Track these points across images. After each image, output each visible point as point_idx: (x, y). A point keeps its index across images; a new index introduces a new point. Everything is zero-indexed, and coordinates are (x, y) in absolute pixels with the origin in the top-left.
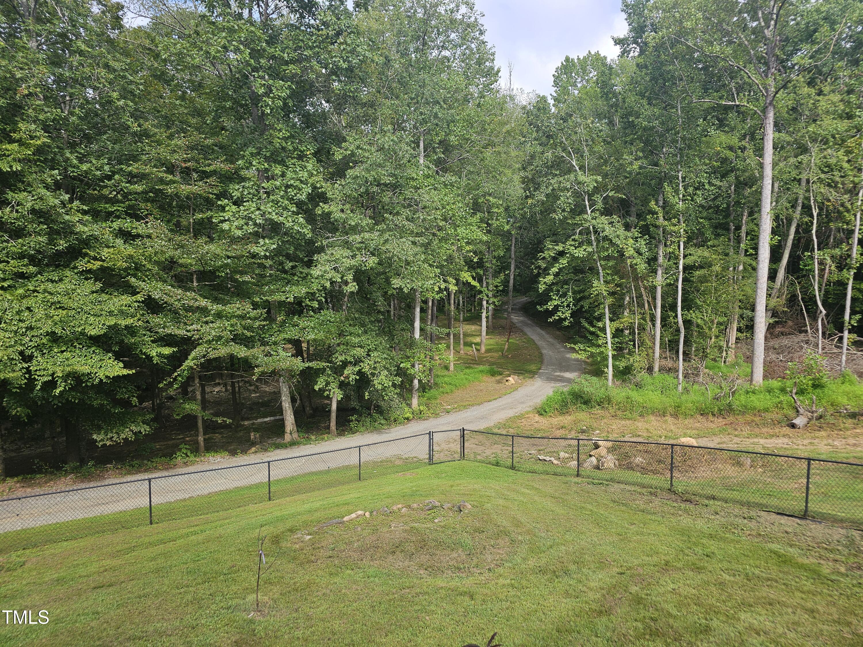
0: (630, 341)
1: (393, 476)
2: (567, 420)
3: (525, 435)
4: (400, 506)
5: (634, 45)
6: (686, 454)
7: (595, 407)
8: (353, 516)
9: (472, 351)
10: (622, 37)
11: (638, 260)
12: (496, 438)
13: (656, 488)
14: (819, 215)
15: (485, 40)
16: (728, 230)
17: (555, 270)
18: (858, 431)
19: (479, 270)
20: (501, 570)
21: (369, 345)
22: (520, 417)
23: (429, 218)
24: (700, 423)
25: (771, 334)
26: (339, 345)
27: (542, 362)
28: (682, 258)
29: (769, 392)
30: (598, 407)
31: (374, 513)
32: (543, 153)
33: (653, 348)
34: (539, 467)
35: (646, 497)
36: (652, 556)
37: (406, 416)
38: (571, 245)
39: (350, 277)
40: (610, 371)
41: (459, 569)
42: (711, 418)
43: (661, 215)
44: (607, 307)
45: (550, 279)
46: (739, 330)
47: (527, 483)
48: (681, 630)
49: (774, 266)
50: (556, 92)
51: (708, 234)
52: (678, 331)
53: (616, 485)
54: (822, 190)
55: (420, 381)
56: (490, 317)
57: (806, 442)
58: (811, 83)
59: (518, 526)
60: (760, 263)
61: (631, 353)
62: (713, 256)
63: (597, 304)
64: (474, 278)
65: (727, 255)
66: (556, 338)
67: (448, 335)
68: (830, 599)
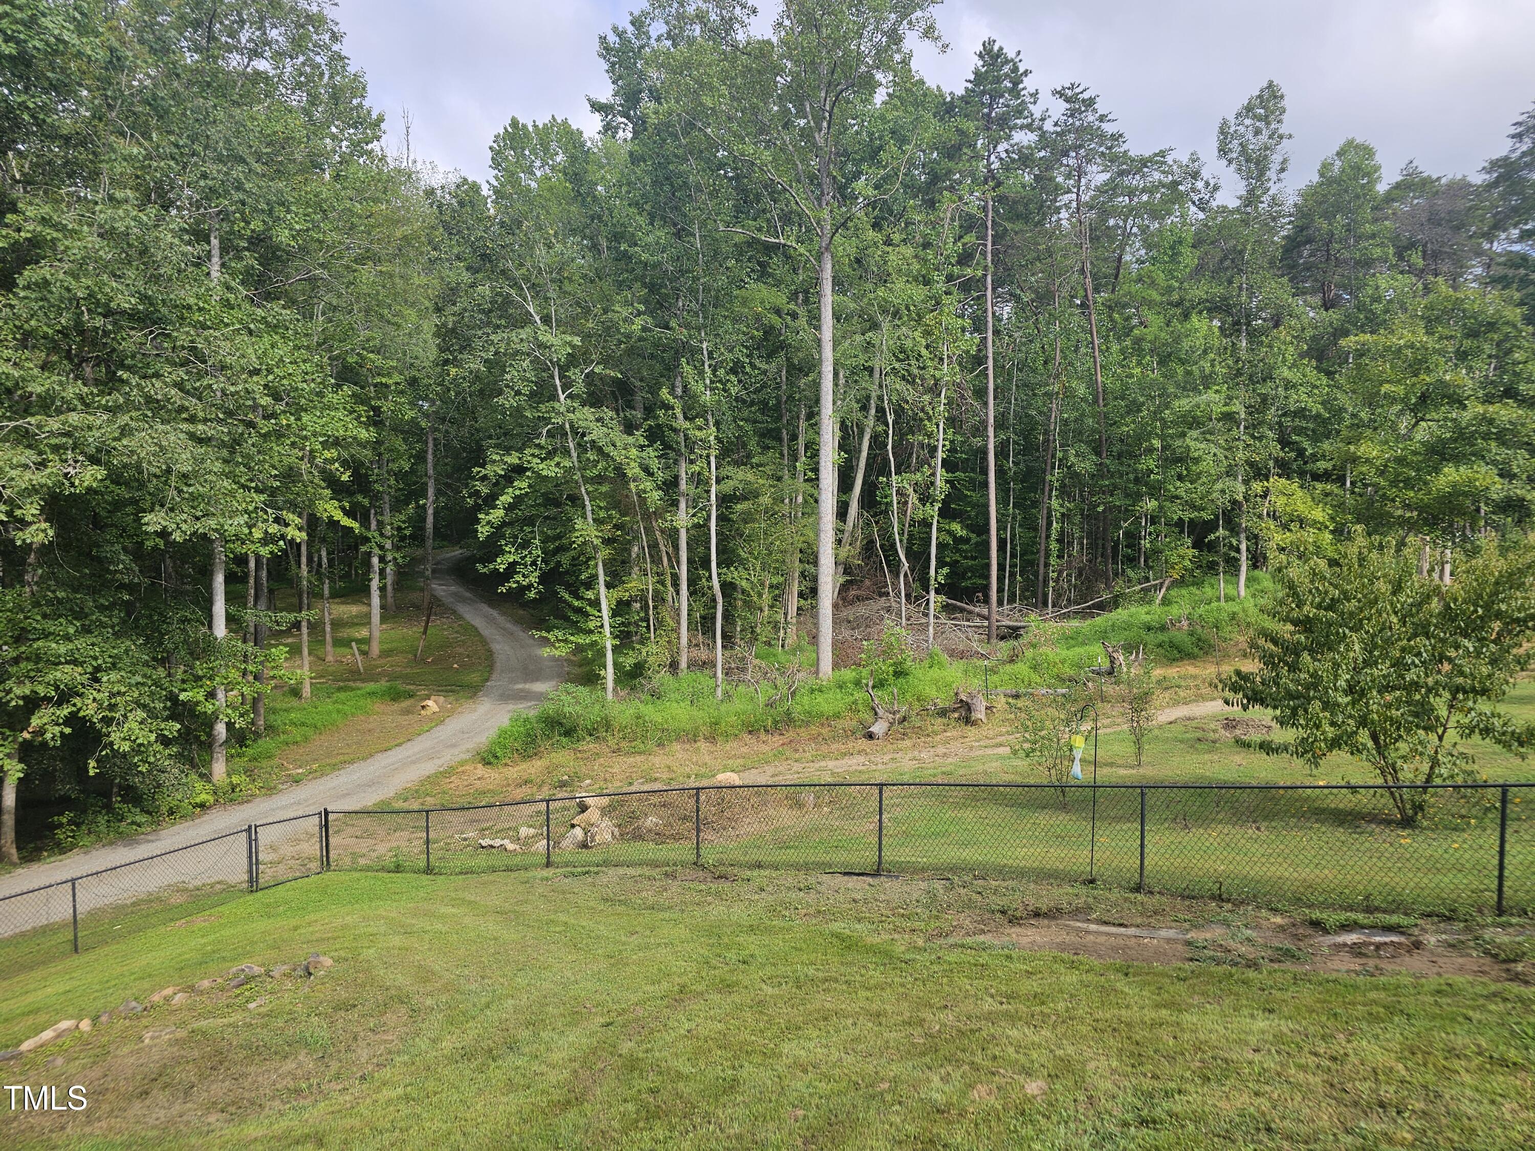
0: (642, 620)
1: (162, 929)
2: (534, 767)
3: (457, 806)
4: (168, 991)
5: (623, 120)
6: (723, 800)
7: (584, 739)
8: (48, 1034)
9: (352, 656)
10: (603, 100)
11: (648, 485)
12: (399, 819)
13: (675, 864)
14: (895, 422)
15: (343, 53)
16: (780, 440)
17: (506, 499)
18: (948, 734)
19: (360, 498)
20: (387, 1073)
21: (96, 659)
22: (449, 772)
23: (232, 389)
24: (749, 746)
25: (844, 599)
26: (16, 661)
27: (491, 667)
28: (713, 482)
29: (841, 687)
30: (588, 738)
31: (104, 1019)
32: (473, 285)
33: (676, 630)
34: (482, 860)
35: (658, 884)
36: (659, 982)
37: (198, 800)
38: (533, 455)
39: (31, 509)
40: (609, 673)
41: (298, 1092)
42: (763, 736)
43: (678, 411)
44: (600, 564)
45: (497, 515)
46: (801, 595)
47: (453, 895)
48: (694, 1098)
49: (844, 498)
50: (496, 178)
51: (753, 445)
52: (714, 600)
53: (611, 871)
54: (898, 386)
55: (230, 725)
56: (389, 588)
57: (886, 758)
58: (876, 226)
59: (426, 980)
60: (823, 492)
61: (643, 641)
62: (761, 481)
63: (583, 559)
64: (347, 513)
65: (779, 479)
66: (518, 621)
67: (297, 625)
68: (901, 990)
